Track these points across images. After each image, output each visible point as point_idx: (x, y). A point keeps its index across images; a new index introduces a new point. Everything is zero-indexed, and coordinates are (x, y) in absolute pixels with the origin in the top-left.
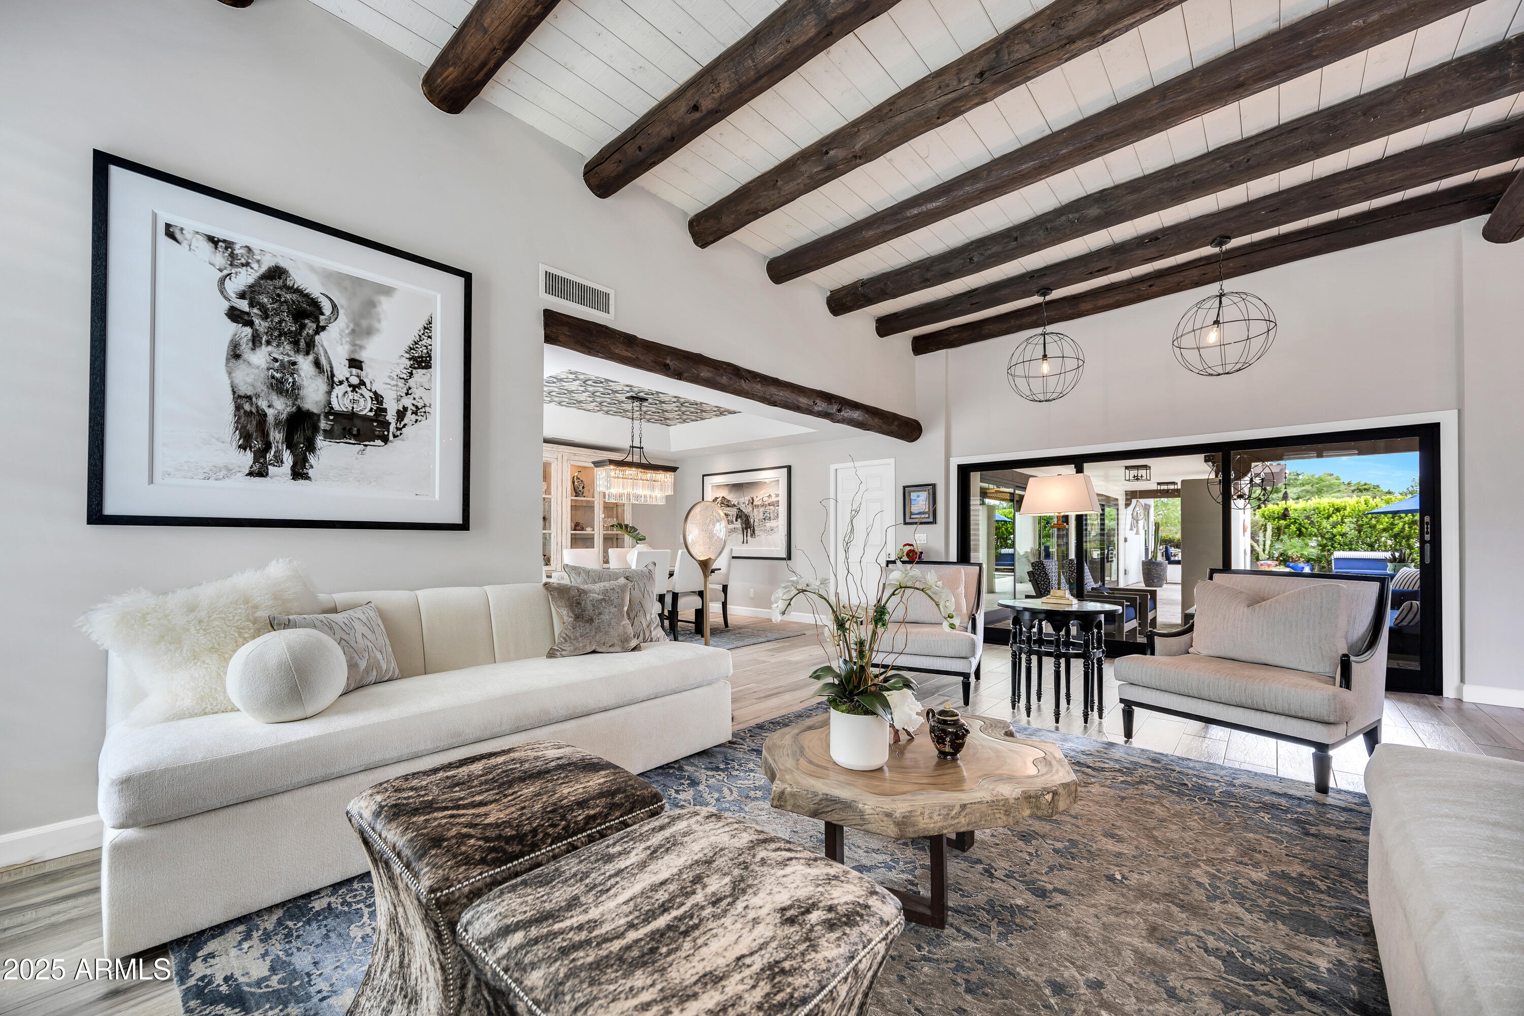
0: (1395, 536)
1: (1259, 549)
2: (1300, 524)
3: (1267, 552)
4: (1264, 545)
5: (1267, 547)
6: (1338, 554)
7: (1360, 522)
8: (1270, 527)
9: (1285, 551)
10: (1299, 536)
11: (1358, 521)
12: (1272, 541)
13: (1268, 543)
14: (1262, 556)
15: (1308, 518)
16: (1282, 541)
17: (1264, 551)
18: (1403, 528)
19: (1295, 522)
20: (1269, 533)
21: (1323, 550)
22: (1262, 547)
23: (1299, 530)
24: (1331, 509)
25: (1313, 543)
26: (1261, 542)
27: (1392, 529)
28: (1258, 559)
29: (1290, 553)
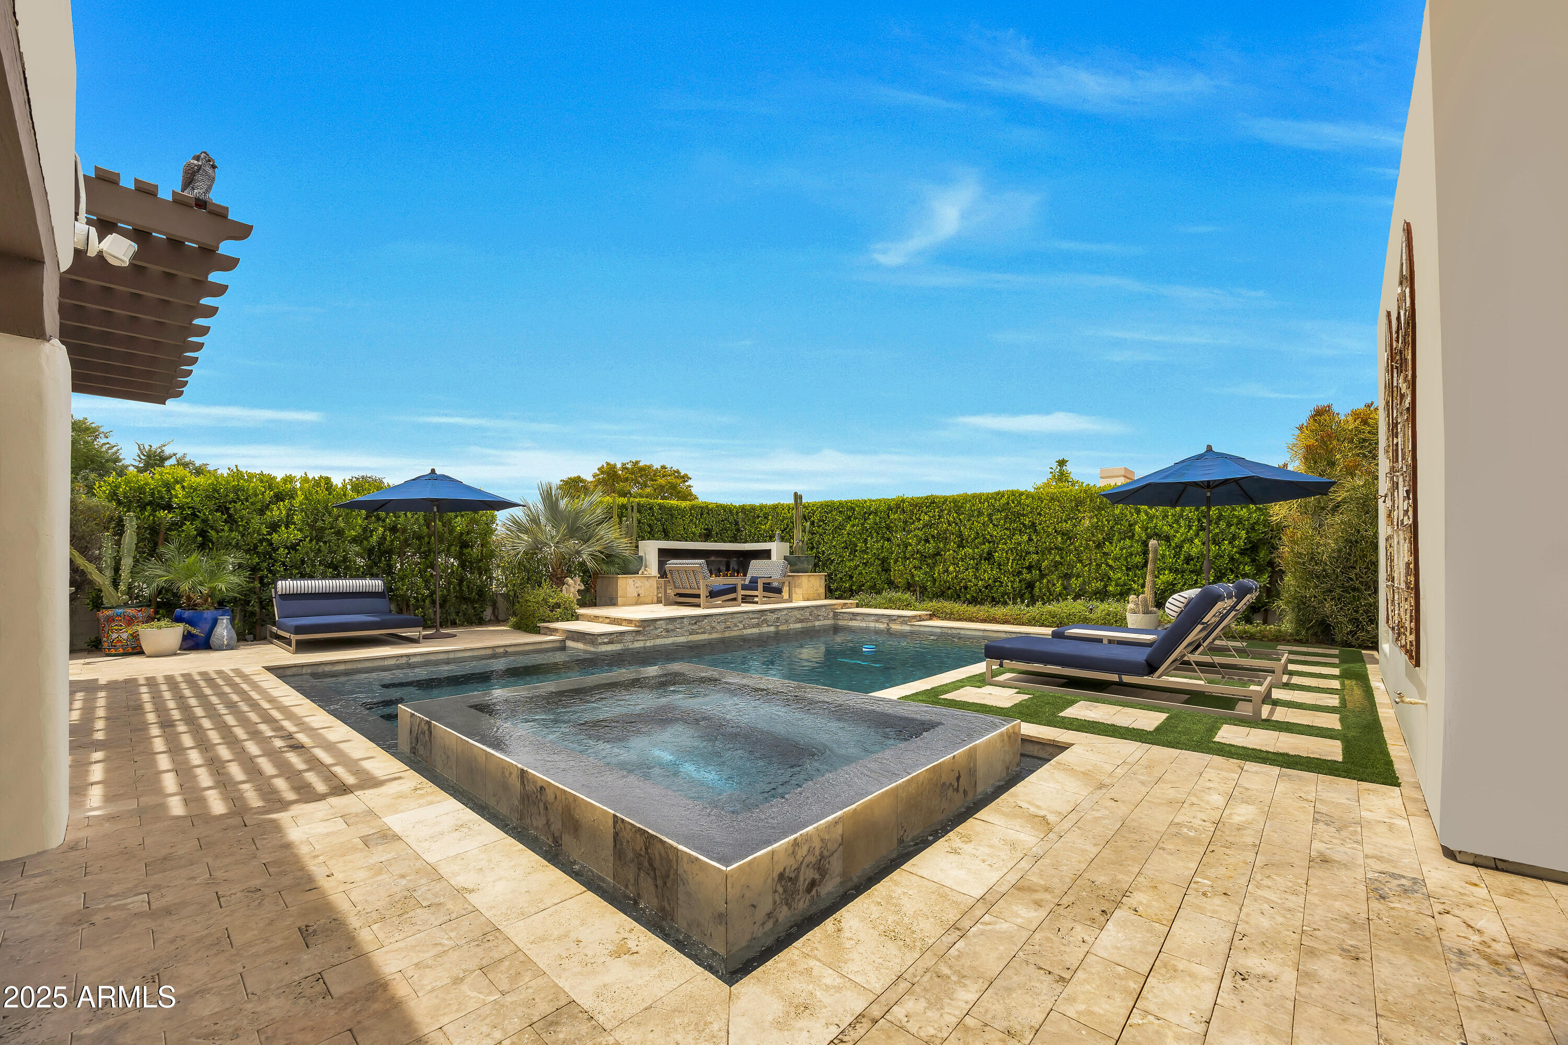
0: (370, 551)
1: (102, 580)
2: (205, 521)
3: (122, 587)
4: (117, 569)
5: (125, 574)
6: (285, 585)
7: (319, 524)
8: (131, 524)
9: (171, 582)
10: (202, 547)
11: (316, 521)
12: (136, 561)
13: (127, 563)
14: (110, 595)
15: (223, 509)
16: (160, 558)
17: (115, 583)
18: (383, 538)
19: (194, 516)
20: (130, 537)
21: (252, 579)
22: (109, 573)
23: (202, 533)
24: (269, 494)
25: (231, 560)
26: (107, 561)
27: (366, 539)
28: (97, 604)
29: (185, 587)
